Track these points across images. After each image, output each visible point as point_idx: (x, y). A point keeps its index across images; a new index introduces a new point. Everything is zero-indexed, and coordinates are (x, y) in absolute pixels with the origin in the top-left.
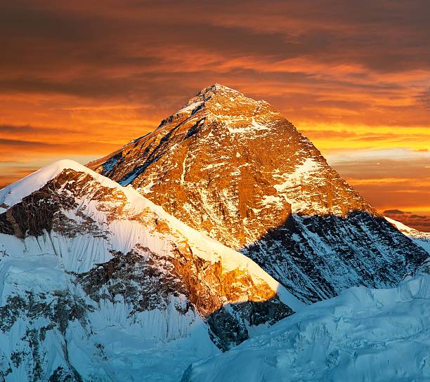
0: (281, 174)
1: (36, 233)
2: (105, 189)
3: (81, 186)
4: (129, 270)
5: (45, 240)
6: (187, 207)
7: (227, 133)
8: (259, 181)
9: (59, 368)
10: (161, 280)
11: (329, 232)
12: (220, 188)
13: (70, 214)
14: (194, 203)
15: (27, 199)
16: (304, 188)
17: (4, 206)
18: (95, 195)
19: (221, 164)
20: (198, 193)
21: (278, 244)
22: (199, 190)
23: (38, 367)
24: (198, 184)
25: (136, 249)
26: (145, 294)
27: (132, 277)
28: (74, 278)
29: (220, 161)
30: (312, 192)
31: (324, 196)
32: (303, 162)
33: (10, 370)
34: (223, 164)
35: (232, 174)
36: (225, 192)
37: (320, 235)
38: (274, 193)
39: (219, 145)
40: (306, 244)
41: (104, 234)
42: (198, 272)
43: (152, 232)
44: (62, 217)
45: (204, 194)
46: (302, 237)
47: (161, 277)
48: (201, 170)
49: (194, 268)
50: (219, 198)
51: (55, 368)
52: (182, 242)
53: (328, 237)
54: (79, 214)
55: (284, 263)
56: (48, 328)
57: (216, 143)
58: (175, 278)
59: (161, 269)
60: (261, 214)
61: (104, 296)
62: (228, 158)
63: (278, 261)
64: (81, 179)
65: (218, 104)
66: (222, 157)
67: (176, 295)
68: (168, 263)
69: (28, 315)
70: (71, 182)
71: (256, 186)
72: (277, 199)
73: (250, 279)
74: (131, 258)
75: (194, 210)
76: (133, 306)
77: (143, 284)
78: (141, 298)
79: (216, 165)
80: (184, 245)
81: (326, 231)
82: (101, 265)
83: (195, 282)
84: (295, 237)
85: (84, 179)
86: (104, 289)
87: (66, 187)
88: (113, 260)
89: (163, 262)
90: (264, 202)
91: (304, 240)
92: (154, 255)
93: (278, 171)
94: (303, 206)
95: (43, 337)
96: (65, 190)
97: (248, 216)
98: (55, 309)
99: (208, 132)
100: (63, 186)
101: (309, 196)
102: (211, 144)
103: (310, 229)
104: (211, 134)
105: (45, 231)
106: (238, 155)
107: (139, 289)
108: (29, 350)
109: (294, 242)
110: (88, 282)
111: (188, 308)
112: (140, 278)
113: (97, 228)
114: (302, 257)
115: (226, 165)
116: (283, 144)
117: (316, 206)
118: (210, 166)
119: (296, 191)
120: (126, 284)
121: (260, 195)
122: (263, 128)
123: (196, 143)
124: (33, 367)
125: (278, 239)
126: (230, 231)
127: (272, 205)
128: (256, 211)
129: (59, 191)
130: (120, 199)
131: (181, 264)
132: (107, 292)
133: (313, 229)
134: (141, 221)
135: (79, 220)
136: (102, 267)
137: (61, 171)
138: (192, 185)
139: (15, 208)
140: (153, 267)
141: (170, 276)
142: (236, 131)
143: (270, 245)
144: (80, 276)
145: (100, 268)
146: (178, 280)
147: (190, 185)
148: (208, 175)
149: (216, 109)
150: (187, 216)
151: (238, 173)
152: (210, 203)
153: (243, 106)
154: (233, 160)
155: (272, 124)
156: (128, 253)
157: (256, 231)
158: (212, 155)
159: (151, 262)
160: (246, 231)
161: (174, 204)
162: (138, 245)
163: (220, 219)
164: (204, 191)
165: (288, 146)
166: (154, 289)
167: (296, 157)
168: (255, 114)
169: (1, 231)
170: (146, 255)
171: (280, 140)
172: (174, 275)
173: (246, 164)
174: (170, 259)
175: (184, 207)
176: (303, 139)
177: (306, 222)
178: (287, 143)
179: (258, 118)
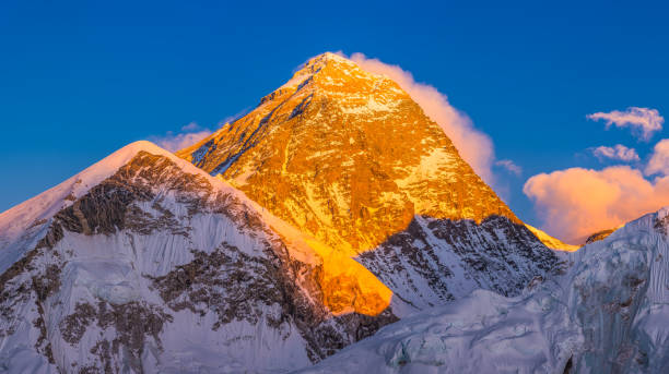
0: (403, 166)
1: (107, 229)
2: (186, 176)
3: (159, 172)
4: (214, 274)
6: (289, 204)
7: (339, 114)
8: (376, 174)
10: (251, 286)
11: (459, 239)
12: (330, 182)
13: (146, 207)
14: (297, 198)
15: (97, 189)
16: (430, 184)
17: (70, 197)
18: (175, 184)
19: (330, 152)
20: (302, 187)
21: (398, 250)
22: (304, 184)
24: (302, 176)
25: (222, 249)
26: (232, 302)
27: (217, 282)
28: (150, 283)
29: (329, 148)
30: (440, 189)
31: (454, 195)
32: (430, 153)
34: (333, 151)
35: (344, 164)
36: (335, 186)
37: (449, 241)
38: (395, 188)
39: (329, 128)
40: (430, 253)
41: (185, 230)
42: (295, 276)
44: (137, 211)
45: (309, 188)
46: (425, 242)
47: (252, 281)
48: (307, 159)
49: (290, 273)
50: (328, 193)
52: (277, 240)
53: (457, 245)
54: (156, 206)
55: (403, 274)
57: (325, 125)
58: (267, 283)
59: (251, 273)
60: (378, 215)
61: (184, 305)
62: (339, 143)
63: (396, 271)
64: (158, 163)
65: (329, 78)
66: (333, 143)
67: (268, 304)
68: (259, 265)
70: (146, 169)
71: (372, 179)
72: (397, 197)
73: (357, 287)
74: (217, 259)
75: (297, 207)
76: (218, 316)
77: (229, 291)
78: (227, 306)
79: (325, 153)
80: (279, 244)
81: (455, 238)
82: (182, 267)
83: (293, 289)
84: (418, 244)
85: (162, 165)
86: (183, 297)
87: (141, 175)
88: (194, 262)
89: (253, 264)
90: (381, 200)
91: (428, 247)
92: (243, 256)
93: (399, 162)
94: (429, 206)
95: (115, 350)
96: (140, 177)
97: (362, 216)
98: (129, 318)
99: (315, 112)
100: (138, 173)
101: (436, 194)
102: (319, 127)
103: (436, 234)
104: (319, 115)
105: (116, 227)
106: (352, 141)
107: (226, 296)
108: (99, 365)
109: (416, 249)
110: (166, 288)
112: (226, 284)
113: (177, 223)
114: (426, 267)
115: (338, 153)
116: (406, 129)
117: (443, 206)
118: (318, 154)
119: (421, 188)
120: (211, 290)
121: (378, 190)
122: (383, 108)
123: (301, 125)
125: (398, 245)
126: (340, 233)
127: (391, 203)
128: (372, 210)
129: (133, 180)
130: (203, 188)
131: (275, 267)
132: (188, 299)
133: (440, 234)
134: (229, 215)
135: (155, 213)
136: (181, 270)
137: (135, 154)
138: (296, 176)
139: (82, 200)
140: (242, 269)
141: (261, 281)
142: (350, 111)
143: (387, 251)
144: (157, 281)
145: (179, 270)
146: (272, 286)
147: (293, 176)
148: (316, 165)
149: (327, 84)
150: (289, 213)
151: (351, 162)
152: (317, 199)
153: (360, 81)
154: (345, 146)
155: (395, 105)
156: (213, 254)
157: (372, 235)
158: (321, 140)
159: (240, 264)
160: (360, 235)
161: (274, 200)
162: (224, 243)
163: (328, 219)
164: (310, 184)
165: (413, 132)
166: (243, 296)
167: (423, 146)
168: (374, 92)
169: (68, 229)
170: (234, 256)
171: (404, 125)
172: (266, 280)
173: (361, 153)
174: (262, 261)
175: (285, 203)
176: (431, 124)
177: (432, 225)
178: (412, 129)
179: (378, 97)
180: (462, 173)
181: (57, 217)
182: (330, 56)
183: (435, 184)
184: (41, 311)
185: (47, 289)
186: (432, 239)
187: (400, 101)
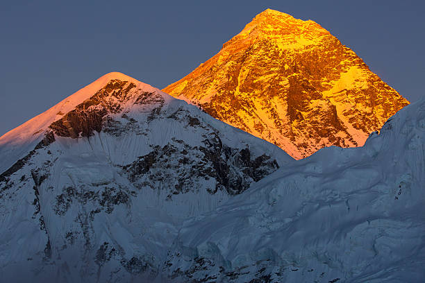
0: (328, 81)
1: (88, 134)
2: (146, 94)
3: (126, 93)
4: (166, 161)
5: (95, 139)
6: (241, 113)
7: (276, 49)
8: (306, 88)
9: (105, 243)
10: (194, 167)
11: (372, 128)
12: (272, 96)
13: (117, 116)
14: (247, 110)
15: (80, 106)
16: (348, 92)
17: (60, 113)
18: (138, 100)
19: (271, 75)
20: (252, 101)
21: (325, 140)
22: (253, 99)
23: (88, 243)
24: (251, 94)
25: (172, 142)
26: (180, 180)
27: (169, 166)
28: (120, 170)
29: (270, 73)
30: (356, 95)
31: (367, 98)
32: (347, 70)
33: (65, 247)
34: (273, 75)
35: (281, 83)
36: (276, 98)
37: (364, 131)
38: (320, 97)
39: (269, 59)
40: (351, 140)
41: (145, 131)
42: (227, 158)
43: (186, 127)
44: (110, 120)
45: (257, 102)
46: (347, 133)
47: (194, 164)
48: (255, 82)
49: (223, 156)
50: (270, 104)
51: (102, 243)
54: (124, 116)
56: (96, 212)
57: (266, 57)
58: (205, 164)
59: (194, 158)
60: (309, 116)
61: (145, 184)
62: (277, 69)
64: (125, 87)
65: (269, 26)
66: (272, 69)
67: (206, 179)
68: (199, 152)
69: (80, 201)
70: (117, 91)
71: (304, 92)
72: (323, 102)
73: (275, 162)
74: (169, 150)
75: (248, 116)
76: (169, 190)
77: (178, 172)
78: (177, 183)
79: (267, 77)
80: (213, 136)
81: (369, 127)
82: (143, 157)
83: (226, 167)
84: (341, 134)
85: (129, 87)
86: (144, 178)
87: (113, 95)
88: (152, 153)
89: (195, 151)
90: (311, 106)
91: (349, 136)
92: (187, 146)
93: (325, 79)
94: (348, 107)
95: (92, 219)
96: (113, 97)
97: (297, 118)
98: (103, 195)
99: (258, 49)
100: (110, 94)
101: (354, 98)
102: (261, 59)
103: (355, 126)
104: (261, 51)
105: (95, 132)
106: (286, 67)
107: (175, 175)
108: (80, 230)
109: (339, 138)
110: (131, 173)
111: (217, 189)
112: (175, 167)
113: (139, 127)
115: (276, 76)
116: (329, 55)
117: (360, 106)
118: (261, 78)
119: (342, 95)
120: (164, 172)
121: (308, 100)
122: (311, 43)
123: (249, 59)
124: (84, 243)
125: (325, 137)
126: (281, 131)
127: (319, 107)
128: (304, 114)
129: (107, 99)
130: (158, 101)
131: (211, 152)
132: (148, 180)
133: (358, 126)
134: (176, 118)
135: (124, 121)
137: (108, 82)
138: (247, 94)
139: (69, 115)
140: (187, 156)
141: (201, 163)
142: (286, 47)
143: (318, 141)
144: (125, 168)
145: (141, 160)
146: (209, 166)
147: (244, 95)
148: (260, 85)
149: (268, 30)
150: (240, 120)
151: (286, 81)
152: (263, 109)
153: (293, 26)
154: (282, 71)
155: (319, 39)
156: (166, 146)
157: (305, 131)
158: (263, 68)
159: (185, 152)
160: (296, 131)
161: (229, 112)
162: (173, 139)
163: (271, 122)
164: (257, 99)
165: (334, 57)
166: (188, 175)
167: (341, 66)
168: (303, 33)
169: (59, 135)
170: (180, 147)
171: (326, 53)
172: (204, 162)
173: (294, 74)
174: (201, 149)
175: (238, 114)
176: (347, 50)
177: (351, 120)
178: (332, 55)
179: (306, 35)
180: (372, 82)
181: (51, 127)
182: (269, 11)
183: (353, 92)
184: (37, 193)
185: (43, 178)
186: (351, 130)
187: (322, 37)
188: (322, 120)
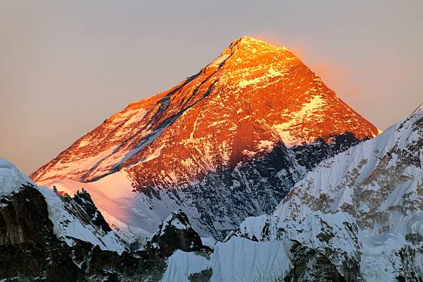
0: (289, 113)
6: (188, 162)
8: (257, 129)
12: (221, 141)
14: (195, 158)
16: (304, 125)
19: (222, 122)
22: (205, 144)
24: (204, 139)
29: (222, 119)
30: (311, 128)
32: (311, 100)
34: (224, 121)
35: (231, 129)
36: (224, 144)
37: (307, 167)
38: (268, 138)
39: (223, 106)
40: (290, 178)
45: (207, 147)
46: (288, 172)
48: (208, 127)
50: (218, 149)
55: (264, 197)
57: (221, 104)
60: (256, 156)
62: (229, 116)
63: (259, 196)
65: (239, 59)
66: (224, 116)
71: (255, 133)
72: (269, 144)
75: (193, 164)
79: (219, 123)
81: (313, 164)
84: (283, 173)
91: (289, 174)
93: (287, 111)
97: (243, 160)
99: (217, 94)
101: (308, 132)
102: (217, 105)
103: (300, 163)
104: (219, 96)
106: (240, 111)
115: (226, 122)
116: (293, 87)
118: (215, 123)
119: (298, 129)
121: (258, 140)
122: (278, 74)
123: (207, 104)
125: (266, 177)
127: (265, 148)
128: (253, 154)
133: (303, 163)
143: (256, 183)
147: (197, 141)
148: (213, 130)
151: (235, 127)
152: (211, 154)
154: (233, 117)
155: (286, 70)
158: (217, 114)
161: (176, 162)
164: (209, 144)
165: (299, 88)
167: (305, 96)
171: (291, 84)
173: (247, 117)
176: (315, 77)
177: (298, 157)
178: (298, 85)
179: (276, 65)
180: (331, 113)
183: (308, 125)
188: (265, 161)
